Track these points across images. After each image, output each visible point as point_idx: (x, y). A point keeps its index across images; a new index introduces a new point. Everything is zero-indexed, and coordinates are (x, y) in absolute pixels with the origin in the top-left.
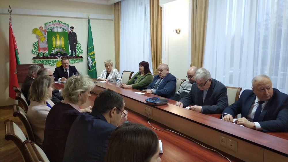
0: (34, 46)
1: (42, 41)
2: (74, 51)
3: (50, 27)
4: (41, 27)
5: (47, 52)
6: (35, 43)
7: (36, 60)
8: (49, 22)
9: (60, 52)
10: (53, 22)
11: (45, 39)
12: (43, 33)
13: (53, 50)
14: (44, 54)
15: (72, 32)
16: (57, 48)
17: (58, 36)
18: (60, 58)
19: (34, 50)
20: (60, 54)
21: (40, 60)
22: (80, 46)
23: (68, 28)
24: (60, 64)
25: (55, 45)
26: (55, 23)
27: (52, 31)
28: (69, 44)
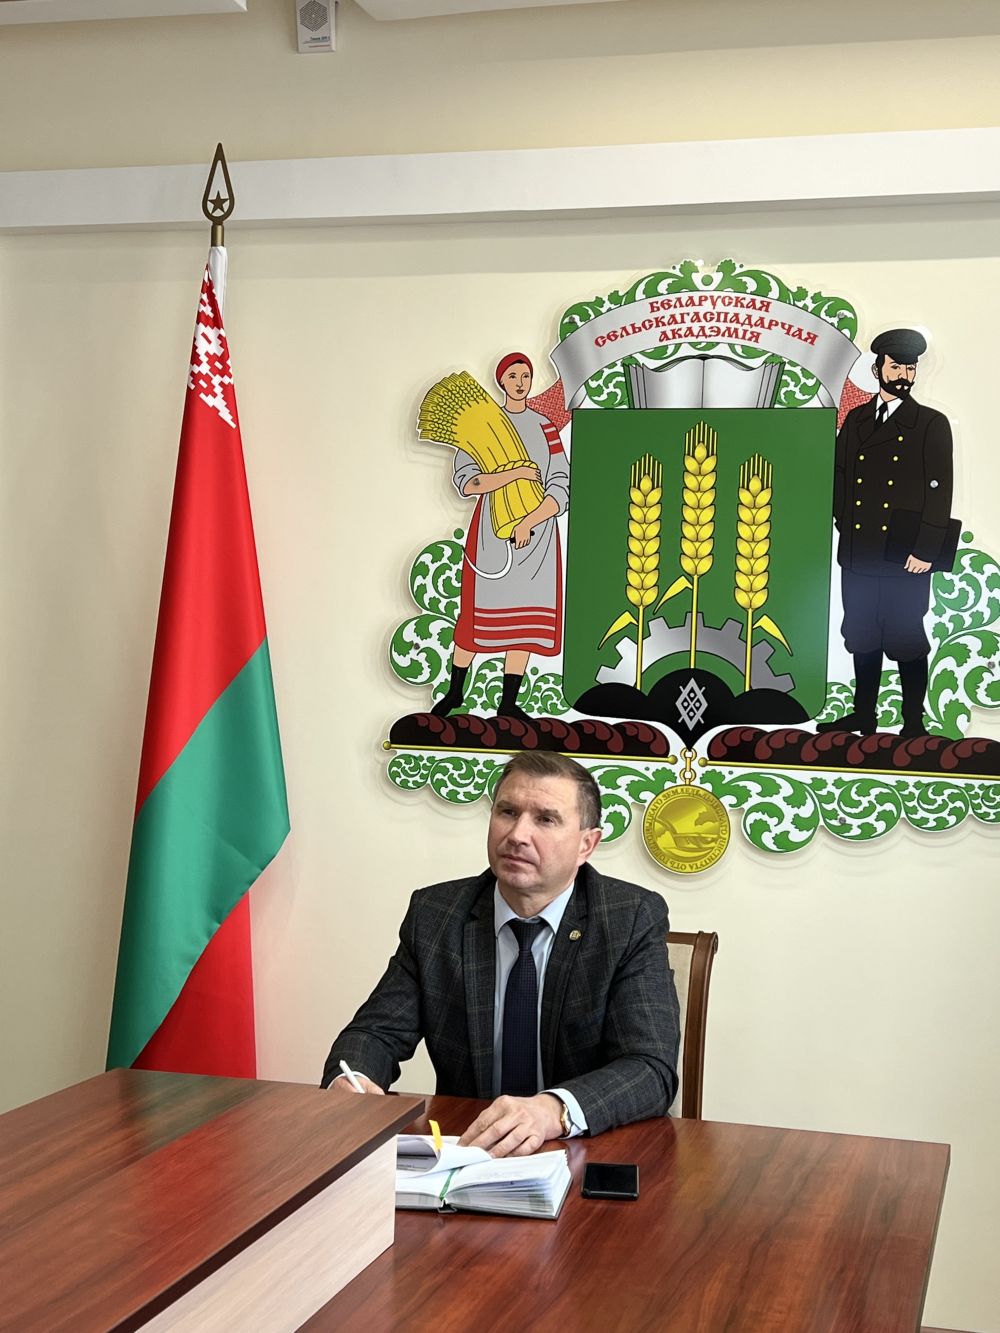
0: (423, 588)
1: (505, 533)
2: (889, 665)
3: (616, 351)
4: (519, 358)
5: (554, 665)
6: (434, 550)
7: (426, 753)
8: (615, 298)
9: (703, 678)
10: (662, 287)
11: (550, 507)
12: (532, 424)
13: (625, 647)
14: (512, 683)
15: (894, 404)
16: (672, 613)
17: (701, 469)
18: (702, 744)
19: (417, 640)
20: (700, 695)
21: (469, 756)
22: (984, 601)
23: (844, 351)
24: (686, 825)
25: (652, 579)
26: (684, 296)
27: (631, 402)
28: (836, 570)
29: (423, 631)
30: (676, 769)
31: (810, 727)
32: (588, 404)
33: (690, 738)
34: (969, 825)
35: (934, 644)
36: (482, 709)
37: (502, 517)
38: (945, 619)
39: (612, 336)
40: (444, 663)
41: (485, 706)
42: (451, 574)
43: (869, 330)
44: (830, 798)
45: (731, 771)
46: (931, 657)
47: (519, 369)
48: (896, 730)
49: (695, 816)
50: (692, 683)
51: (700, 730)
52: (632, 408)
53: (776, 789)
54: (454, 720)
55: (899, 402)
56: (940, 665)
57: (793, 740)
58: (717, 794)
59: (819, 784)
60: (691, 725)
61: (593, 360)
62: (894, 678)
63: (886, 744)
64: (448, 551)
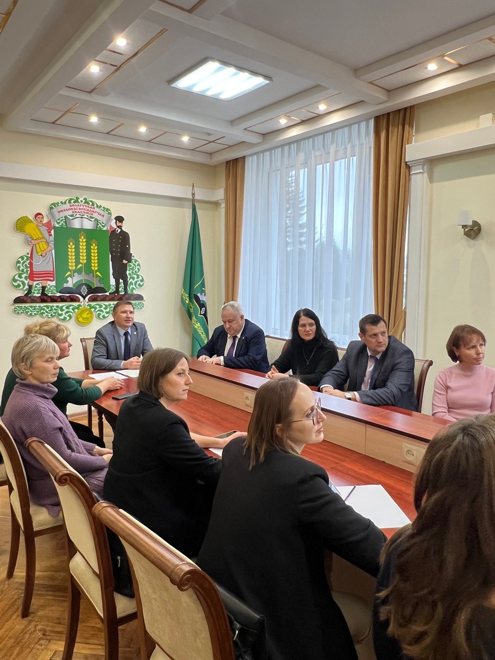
0: (19, 267)
1: (40, 254)
2: (121, 281)
3: (63, 214)
4: (39, 214)
6: (22, 258)
8: (61, 202)
11: (49, 249)
12: (44, 229)
13: (69, 279)
14: (44, 288)
15: (119, 230)
16: (79, 271)
17: (83, 241)
18: (87, 299)
19: (19, 279)
20: (86, 288)
21: (34, 305)
22: (137, 268)
23: (109, 219)
24: (85, 315)
25: (74, 264)
26: (77, 204)
27: (67, 226)
28: (111, 262)
29: (20, 276)
30: (82, 304)
31: (108, 294)
32: (57, 226)
33: (84, 297)
35: (129, 277)
36: (37, 294)
37: (39, 250)
39: (62, 211)
40: (26, 284)
41: (37, 293)
42: (27, 263)
45: (93, 304)
46: (128, 279)
47: (40, 216)
49: (86, 313)
50: (84, 286)
51: (86, 296)
52: (67, 227)
55: (120, 230)
57: (104, 296)
58: (91, 308)
59: (110, 305)
60: (84, 295)
61: (57, 216)
64: (25, 258)
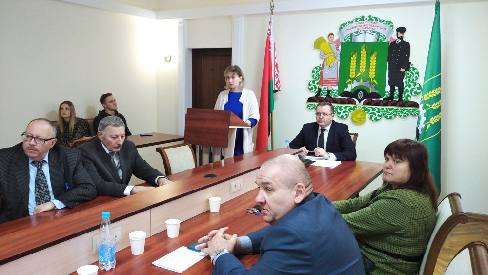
0: (314, 75)
1: (329, 65)
2: (396, 88)
3: (349, 32)
4: (332, 34)
6: (316, 68)
7: (313, 103)
8: (349, 23)
10: (358, 20)
13: (349, 85)
14: (329, 91)
15: (400, 41)
16: (358, 79)
17: (364, 53)
18: (362, 102)
19: (313, 84)
20: (362, 93)
22: (414, 76)
23: (391, 32)
24: (359, 116)
25: (354, 73)
26: (362, 22)
28: (388, 71)
29: (314, 82)
30: (357, 106)
31: (382, 99)
32: (344, 42)
33: (360, 101)
34: (410, 116)
35: (405, 84)
37: (328, 62)
38: (407, 80)
39: (349, 29)
43: (396, 27)
44: (384, 111)
45: (367, 107)
47: (331, 36)
48: (397, 100)
50: (361, 91)
51: (362, 99)
52: (352, 42)
53: (375, 110)
54: (319, 98)
56: (406, 88)
57: (378, 101)
59: (383, 109)
60: (360, 99)
61: (345, 34)
62: (397, 90)
63: (395, 102)
64: (318, 68)
